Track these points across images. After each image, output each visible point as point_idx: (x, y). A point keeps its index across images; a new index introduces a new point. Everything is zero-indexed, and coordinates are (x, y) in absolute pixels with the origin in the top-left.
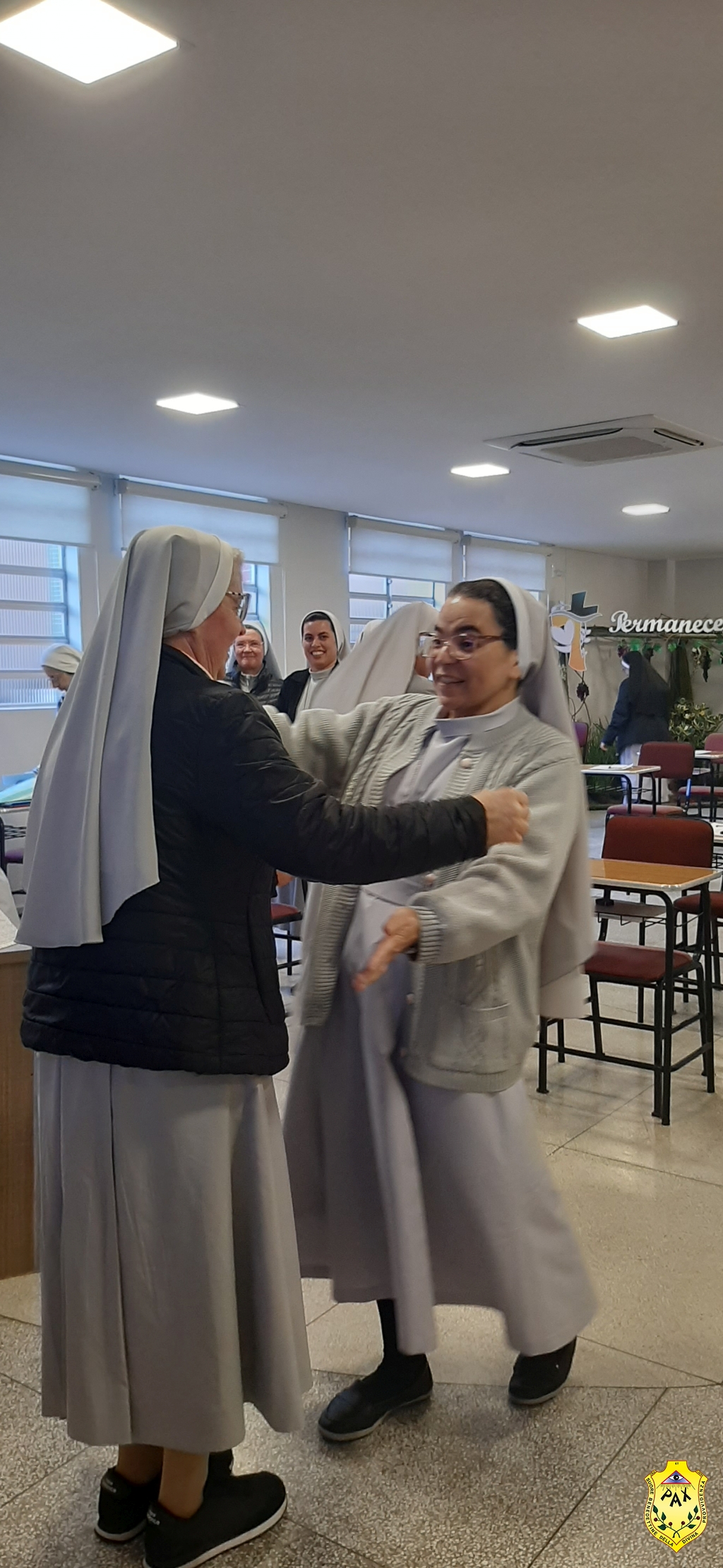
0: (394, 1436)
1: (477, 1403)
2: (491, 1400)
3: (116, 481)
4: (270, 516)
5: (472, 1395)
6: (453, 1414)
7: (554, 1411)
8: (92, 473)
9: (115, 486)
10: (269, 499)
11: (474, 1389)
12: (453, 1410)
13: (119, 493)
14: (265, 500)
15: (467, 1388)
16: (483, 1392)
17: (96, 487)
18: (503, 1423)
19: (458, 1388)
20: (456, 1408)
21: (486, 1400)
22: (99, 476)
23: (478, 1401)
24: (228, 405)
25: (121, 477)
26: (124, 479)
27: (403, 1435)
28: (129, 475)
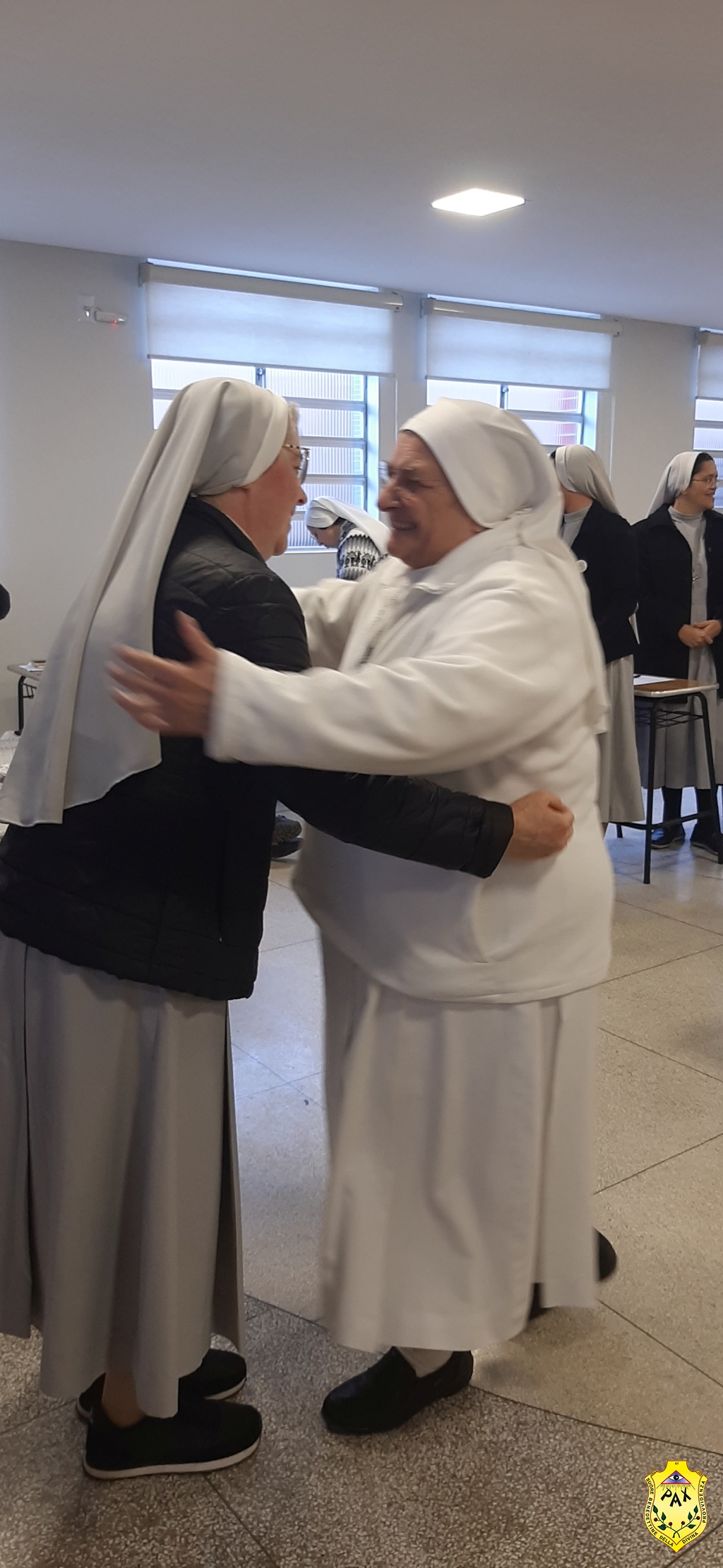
0: (423, 1458)
1: (538, 1436)
2: (557, 1437)
3: (423, 301)
4: (603, 334)
5: (538, 1424)
6: (503, 1446)
7: (629, 1471)
8: (394, 292)
9: (422, 307)
10: (602, 315)
11: (543, 1417)
12: (505, 1441)
13: (425, 314)
14: (598, 317)
15: (535, 1414)
16: (552, 1422)
17: (397, 308)
18: (557, 1473)
19: (524, 1411)
20: (509, 1439)
21: (551, 1435)
22: (402, 297)
23: (541, 1435)
24: (516, 201)
25: (429, 296)
26: (431, 298)
27: (433, 1460)
28: (435, 294)
